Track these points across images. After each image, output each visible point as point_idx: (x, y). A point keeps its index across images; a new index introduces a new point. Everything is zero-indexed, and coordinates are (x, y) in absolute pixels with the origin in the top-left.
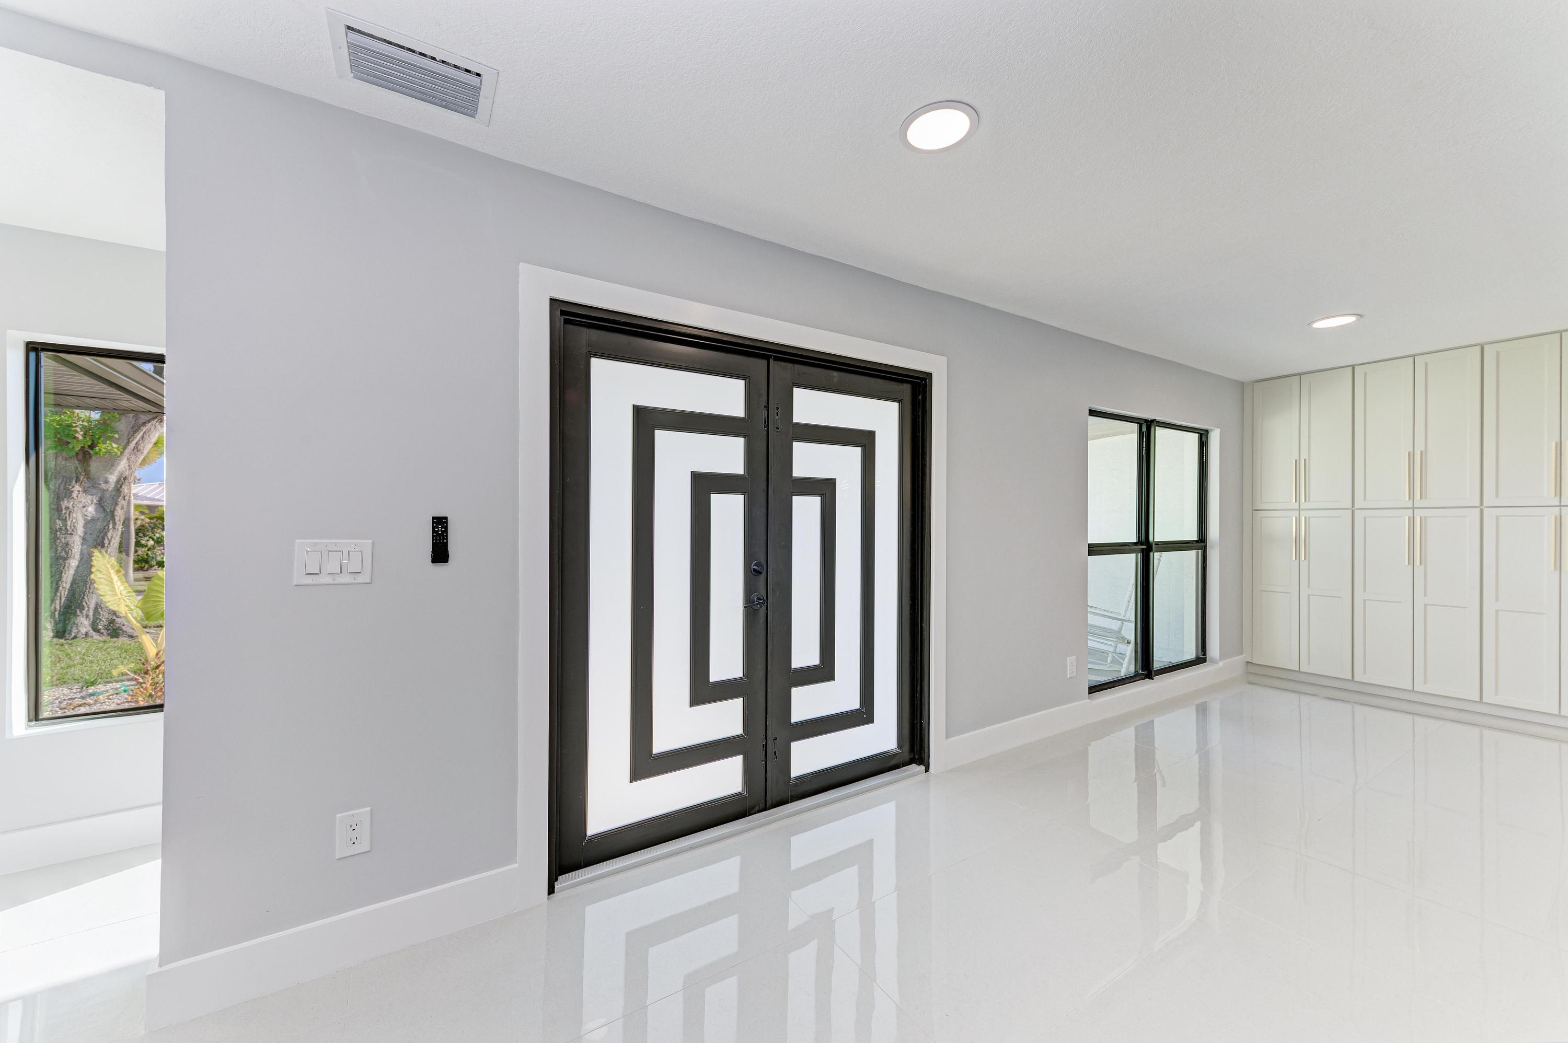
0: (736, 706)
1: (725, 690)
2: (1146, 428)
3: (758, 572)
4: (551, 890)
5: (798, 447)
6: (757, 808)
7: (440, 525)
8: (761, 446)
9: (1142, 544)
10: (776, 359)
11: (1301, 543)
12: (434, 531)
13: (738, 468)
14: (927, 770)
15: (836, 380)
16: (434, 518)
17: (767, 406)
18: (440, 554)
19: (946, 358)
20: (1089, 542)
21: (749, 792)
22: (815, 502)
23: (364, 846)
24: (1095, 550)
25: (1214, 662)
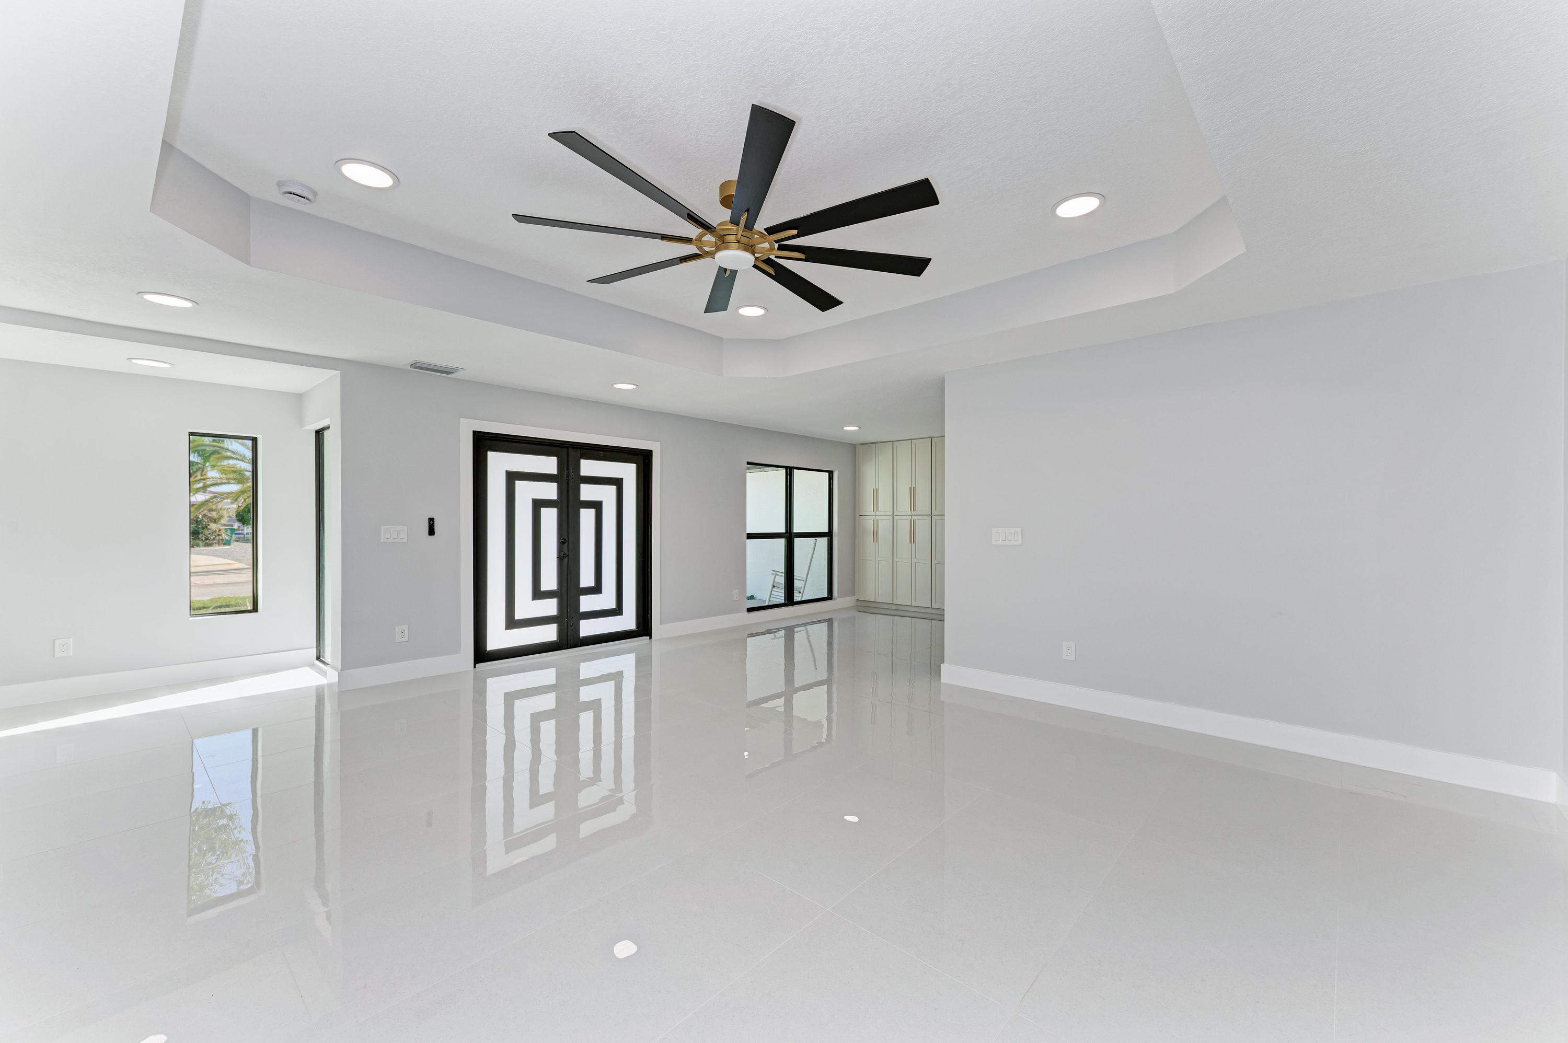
0: (554, 602)
1: (548, 595)
2: (789, 471)
3: (563, 543)
4: (475, 667)
5: (582, 486)
6: (564, 648)
7: (431, 521)
8: (565, 486)
9: (788, 533)
10: (572, 448)
11: (876, 534)
12: (429, 523)
13: (554, 496)
14: (651, 638)
15: (602, 455)
16: (429, 518)
17: (568, 469)
18: (431, 532)
19: (659, 443)
20: (748, 532)
21: (560, 640)
22: (592, 512)
23: (406, 639)
24: (751, 536)
25: (835, 599)
